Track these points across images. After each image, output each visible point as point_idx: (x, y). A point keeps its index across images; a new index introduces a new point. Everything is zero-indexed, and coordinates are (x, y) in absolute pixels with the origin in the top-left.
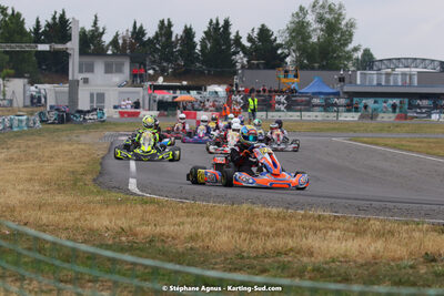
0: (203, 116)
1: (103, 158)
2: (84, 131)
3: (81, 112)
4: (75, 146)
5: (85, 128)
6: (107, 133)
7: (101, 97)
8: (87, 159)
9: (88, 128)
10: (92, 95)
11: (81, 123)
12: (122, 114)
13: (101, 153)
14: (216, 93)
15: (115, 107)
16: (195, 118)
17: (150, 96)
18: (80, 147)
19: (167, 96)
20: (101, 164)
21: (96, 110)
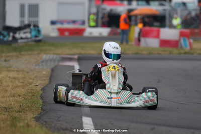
0: (167, 33)
1: (43, 89)
2: (14, 54)
3: (10, 29)
4: (4, 74)
5: (15, 50)
6: (45, 57)
7: (34, 10)
8: (22, 91)
9: (19, 50)
10: (22, 7)
11: (9, 43)
12: (61, 31)
13: (40, 83)
14: (184, 4)
15: (53, 23)
16: (158, 36)
17: (98, 8)
18: (11, 75)
19: (121, 9)
20: (42, 97)
21: (28, 26)
